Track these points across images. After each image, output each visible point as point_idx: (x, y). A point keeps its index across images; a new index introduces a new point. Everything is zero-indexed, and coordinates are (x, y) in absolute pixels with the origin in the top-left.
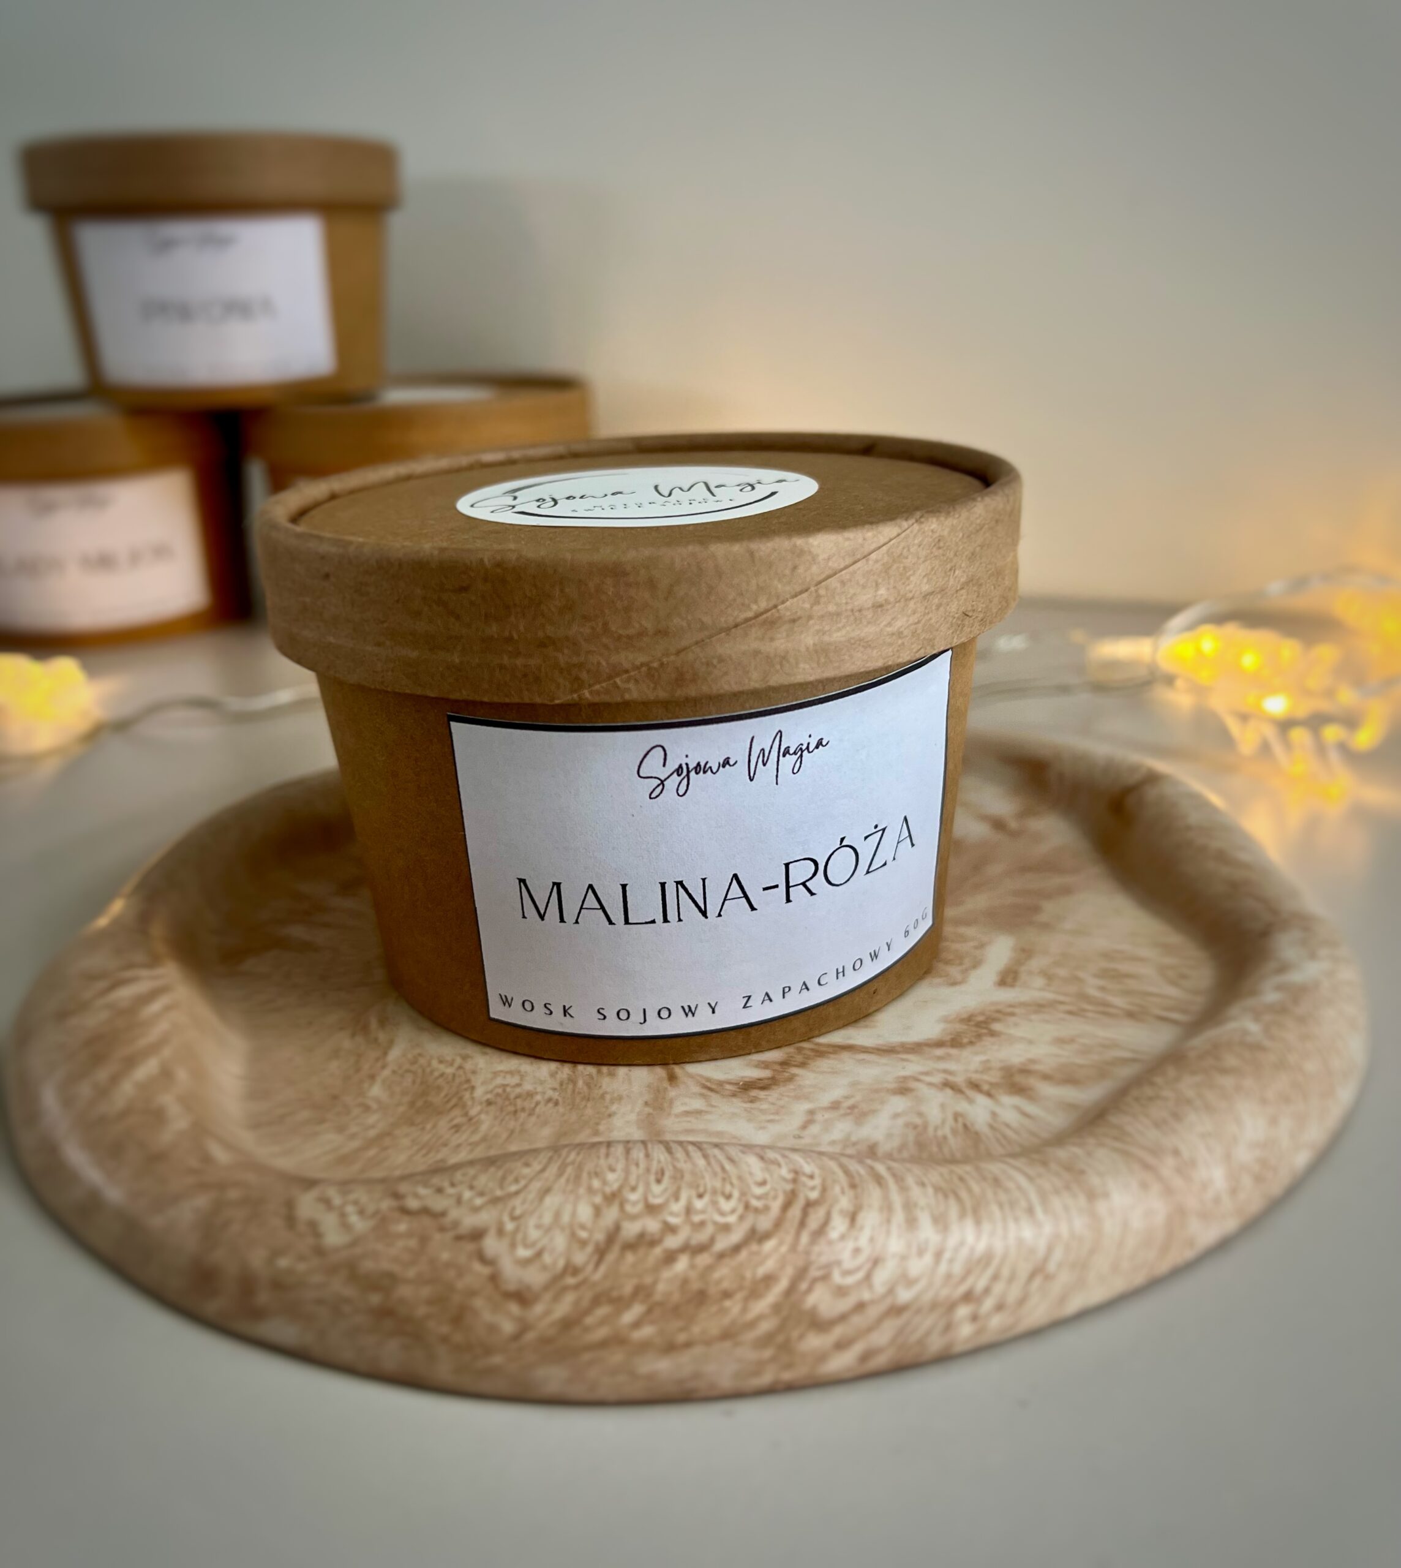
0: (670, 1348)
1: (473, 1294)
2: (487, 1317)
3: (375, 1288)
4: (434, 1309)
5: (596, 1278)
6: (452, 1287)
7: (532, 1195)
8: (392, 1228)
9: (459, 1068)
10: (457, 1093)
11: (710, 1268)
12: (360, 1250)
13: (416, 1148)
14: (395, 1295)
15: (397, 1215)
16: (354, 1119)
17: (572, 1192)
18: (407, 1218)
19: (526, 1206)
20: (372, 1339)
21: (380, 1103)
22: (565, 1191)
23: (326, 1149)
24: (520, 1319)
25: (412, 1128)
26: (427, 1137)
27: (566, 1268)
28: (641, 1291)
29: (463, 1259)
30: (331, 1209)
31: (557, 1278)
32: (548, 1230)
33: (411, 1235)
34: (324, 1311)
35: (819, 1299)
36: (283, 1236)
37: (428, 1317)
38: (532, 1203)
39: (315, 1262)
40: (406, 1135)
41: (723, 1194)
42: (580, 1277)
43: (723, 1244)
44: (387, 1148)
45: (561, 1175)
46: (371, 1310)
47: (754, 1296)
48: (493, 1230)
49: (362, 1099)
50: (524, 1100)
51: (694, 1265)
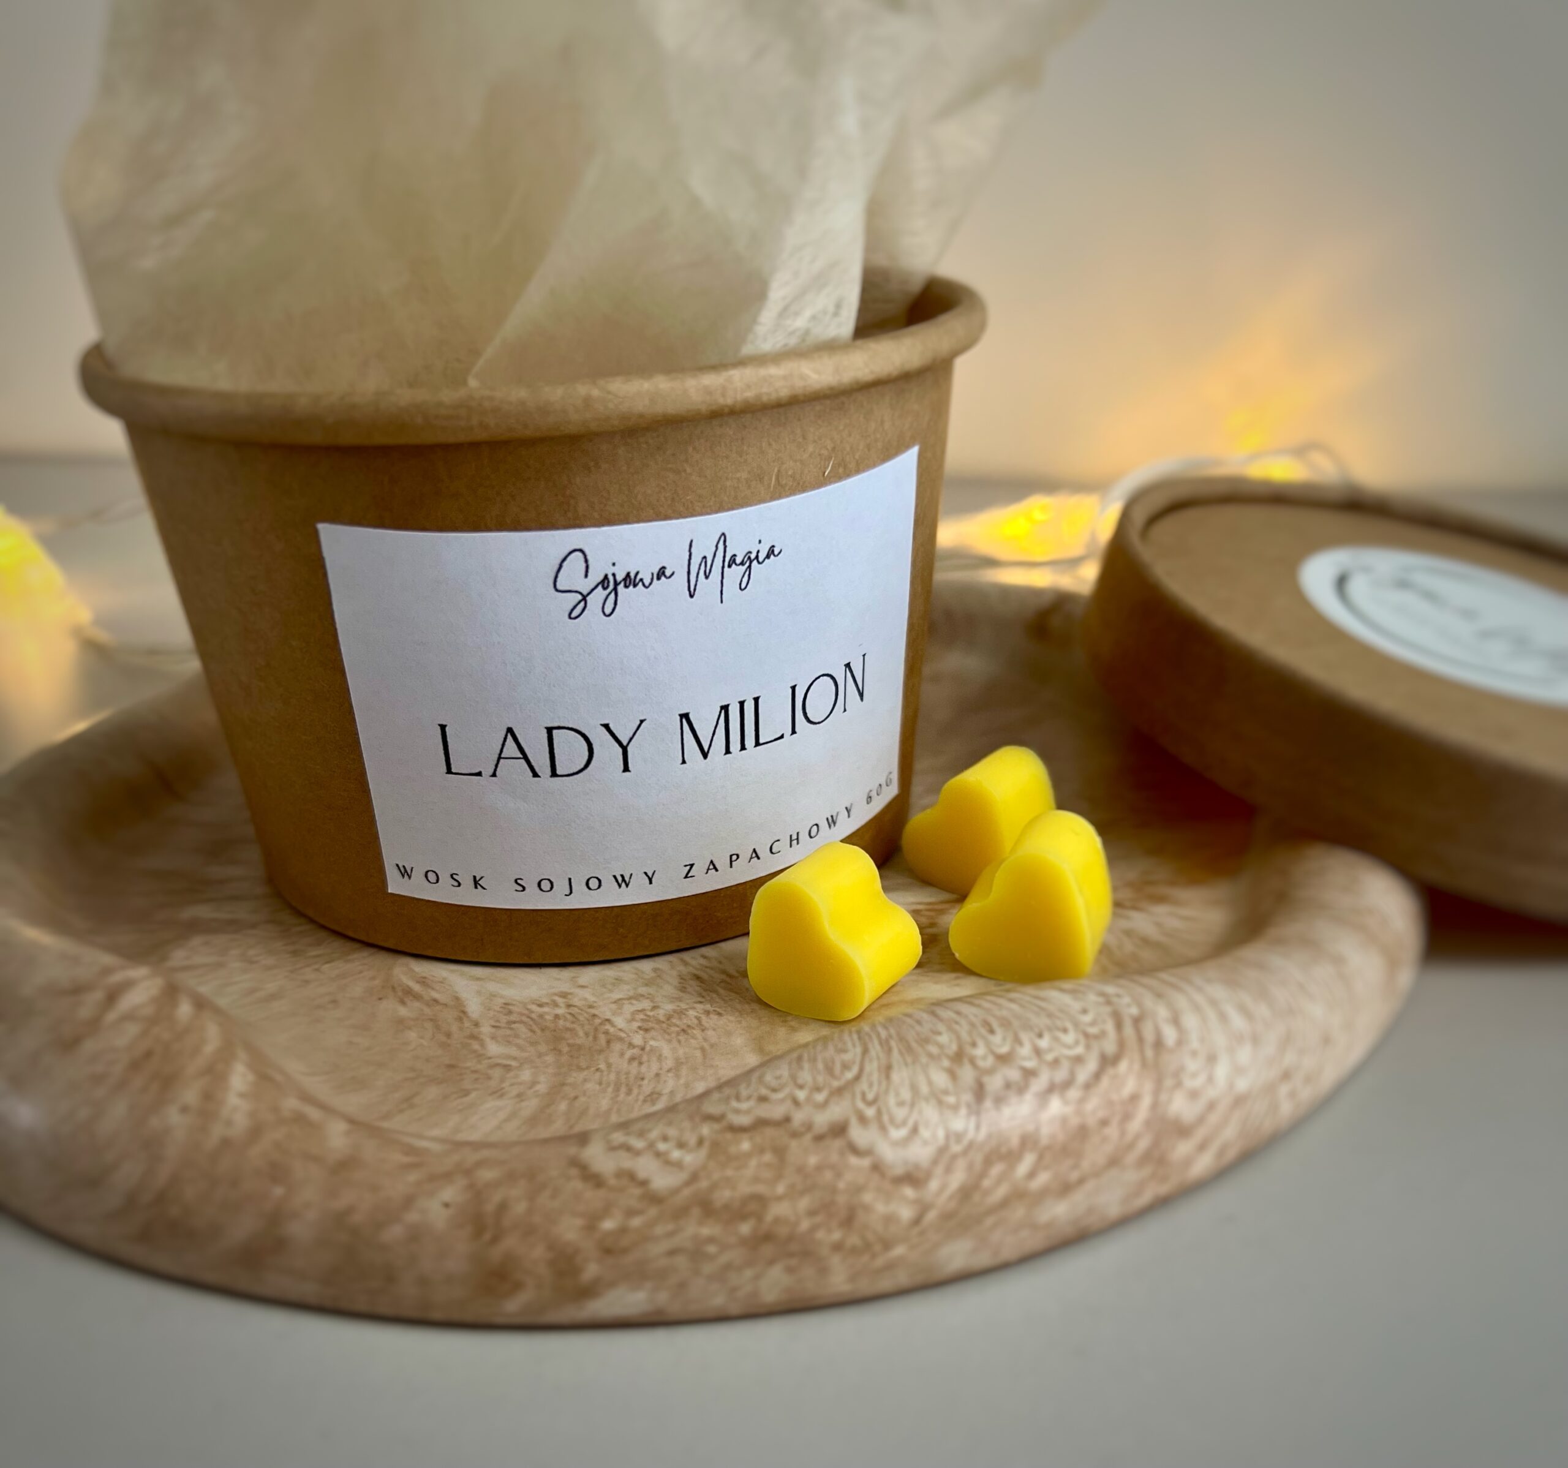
0: (1065, 1189)
1: (859, 1189)
2: (881, 1208)
3: (743, 1217)
4: (818, 1219)
5: (982, 1135)
6: (834, 1190)
7: (875, 1077)
8: (733, 1150)
9: (569, 1006)
10: (596, 1030)
11: (1082, 1101)
12: (704, 1184)
13: (610, 1090)
14: (769, 1217)
15: (729, 1136)
16: (502, 1080)
17: (914, 1062)
18: (745, 1136)
19: (875, 1088)
20: (748, 1273)
21: (515, 1059)
22: (906, 1064)
23: (502, 1115)
24: (917, 1201)
25: (585, 1073)
26: (612, 1077)
27: (947, 1137)
28: (1028, 1141)
29: (834, 1158)
30: (637, 1153)
31: (942, 1151)
32: (913, 1105)
33: (762, 1151)
34: (681, 1261)
35: (1179, 1106)
36: (593, 1197)
37: (814, 1229)
38: (880, 1083)
39: (653, 1212)
40: (585, 1080)
41: (1058, 1029)
42: (965, 1142)
43: (1084, 1074)
44: (576, 1098)
45: (889, 1051)
46: (743, 1242)
47: (1127, 1117)
48: (854, 1121)
49: (490, 1061)
50: (680, 1019)
51: (1066, 1103)
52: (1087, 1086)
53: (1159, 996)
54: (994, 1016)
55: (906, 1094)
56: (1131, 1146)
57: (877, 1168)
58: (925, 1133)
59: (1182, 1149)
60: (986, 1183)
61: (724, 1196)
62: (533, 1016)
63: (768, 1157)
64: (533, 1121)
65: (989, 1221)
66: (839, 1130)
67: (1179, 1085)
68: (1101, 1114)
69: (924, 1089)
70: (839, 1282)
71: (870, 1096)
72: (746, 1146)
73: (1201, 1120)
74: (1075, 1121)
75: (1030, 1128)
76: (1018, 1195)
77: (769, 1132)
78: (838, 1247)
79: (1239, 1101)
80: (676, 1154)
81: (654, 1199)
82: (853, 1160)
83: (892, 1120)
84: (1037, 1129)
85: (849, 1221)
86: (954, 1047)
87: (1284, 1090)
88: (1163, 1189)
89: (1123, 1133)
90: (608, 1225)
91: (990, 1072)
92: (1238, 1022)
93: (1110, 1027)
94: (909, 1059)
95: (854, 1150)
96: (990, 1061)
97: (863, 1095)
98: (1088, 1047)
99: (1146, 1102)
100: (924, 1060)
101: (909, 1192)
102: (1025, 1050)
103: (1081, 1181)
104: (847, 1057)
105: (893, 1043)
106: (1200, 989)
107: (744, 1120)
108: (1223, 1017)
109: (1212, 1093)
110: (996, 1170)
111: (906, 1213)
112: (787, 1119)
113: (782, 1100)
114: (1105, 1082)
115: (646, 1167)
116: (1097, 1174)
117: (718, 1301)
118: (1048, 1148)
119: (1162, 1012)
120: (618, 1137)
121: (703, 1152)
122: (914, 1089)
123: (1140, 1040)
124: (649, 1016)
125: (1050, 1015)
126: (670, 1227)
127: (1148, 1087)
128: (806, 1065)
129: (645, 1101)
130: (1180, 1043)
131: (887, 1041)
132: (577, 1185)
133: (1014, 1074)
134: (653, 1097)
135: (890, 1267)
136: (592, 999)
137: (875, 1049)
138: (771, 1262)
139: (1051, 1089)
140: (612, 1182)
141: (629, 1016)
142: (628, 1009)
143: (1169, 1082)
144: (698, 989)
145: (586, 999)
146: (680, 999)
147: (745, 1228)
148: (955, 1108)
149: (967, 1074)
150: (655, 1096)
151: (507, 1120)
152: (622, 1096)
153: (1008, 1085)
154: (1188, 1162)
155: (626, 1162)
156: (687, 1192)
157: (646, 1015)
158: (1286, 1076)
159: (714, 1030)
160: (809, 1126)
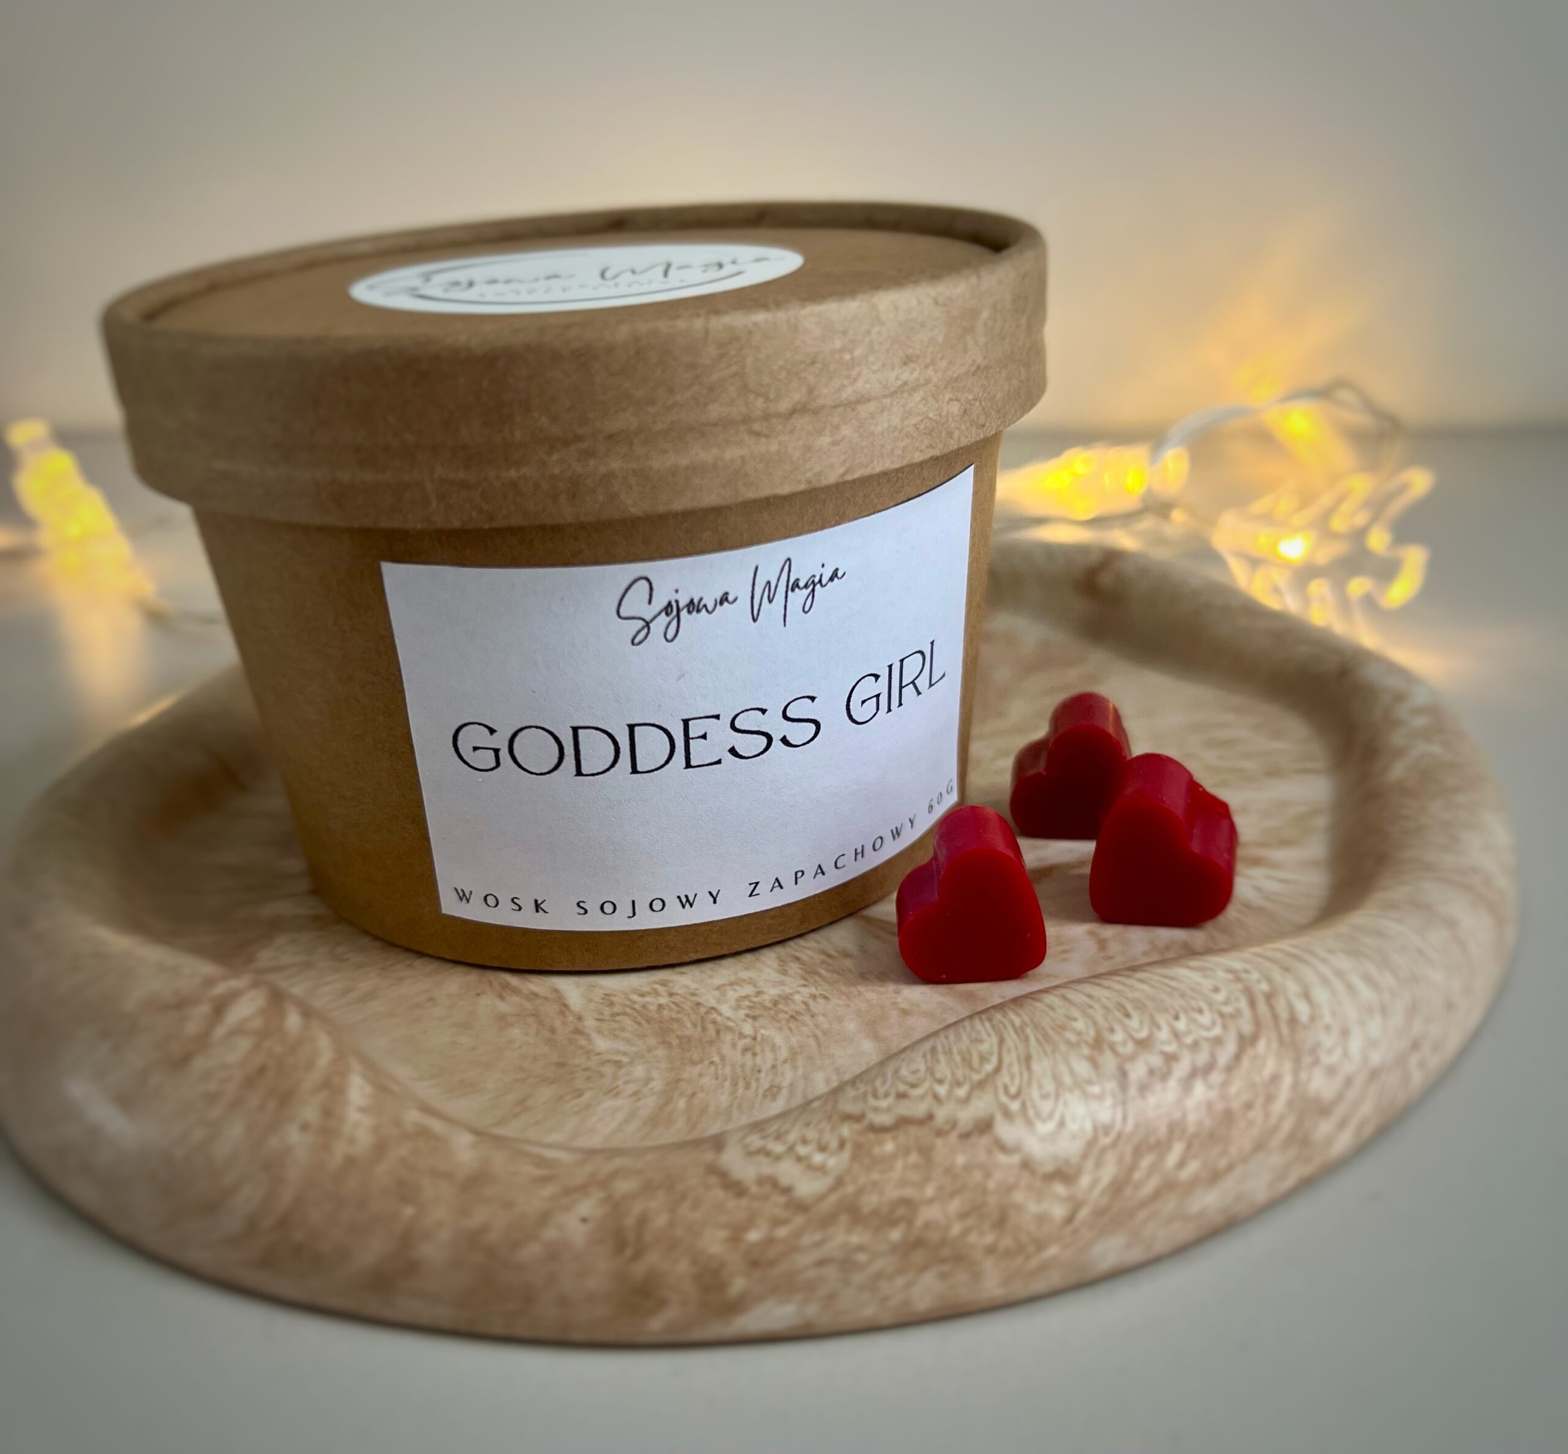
0: (1215, 1177)
1: (1010, 1189)
2: (1033, 1208)
3: (893, 1223)
4: (969, 1222)
5: (1129, 1126)
6: (985, 1191)
7: (1016, 1069)
8: (877, 1151)
9: (671, 995)
10: (703, 1018)
11: (1225, 1084)
12: (850, 1189)
13: (727, 1084)
14: (919, 1222)
15: (871, 1136)
16: (615, 1078)
17: (1053, 1051)
18: (888, 1136)
19: (1017, 1081)
20: (900, 1281)
21: (625, 1054)
22: (1046, 1053)
23: (620, 1116)
24: (1070, 1198)
25: (700, 1066)
26: (728, 1070)
27: (1095, 1129)
28: (1175, 1129)
29: (982, 1157)
30: (778, 1158)
31: (1091, 1143)
32: (1057, 1096)
33: (907, 1152)
34: (831, 1272)
35: (1319, 1084)
36: (737, 1207)
37: (966, 1232)
38: (1021, 1074)
39: (799, 1220)
40: (701, 1075)
41: (1194, 1009)
42: (1113, 1134)
43: (1224, 1057)
44: (694, 1094)
45: (1027, 1039)
46: (894, 1249)
47: (1270, 1099)
48: (999, 1118)
49: (599, 1057)
50: (787, 1004)
51: (1210, 1087)
52: (1229, 1069)
53: (1286, 969)
54: (1127, 998)
55: (1050, 1087)
56: (1275, 1129)
57: (1027, 1165)
58: (1072, 1127)
59: (1324, 1127)
60: (1137, 1176)
61: (870, 1201)
62: (637, 1006)
63: (914, 1158)
64: (654, 1121)
65: (1142, 1215)
66: (985, 1126)
67: (1316, 1062)
68: (1245, 1097)
69: (1067, 1080)
70: (992, 1286)
71: (1013, 1090)
72: (889, 1147)
73: (1340, 1097)
74: (1219, 1107)
75: (1177, 1115)
76: (1169, 1186)
77: (913, 1130)
78: (991, 1250)
79: (1374, 1074)
80: (818, 1158)
81: (800, 1207)
82: (1002, 1158)
83: (1038, 1115)
84: (1184, 1116)
85: (1001, 1223)
86: (1092, 1033)
87: (1414, 1060)
88: (1307, 1170)
89: (1267, 1115)
90: (753, 1236)
91: (1132, 1058)
92: (1366, 993)
93: (1243, 1005)
94: (1048, 1049)
95: (1003, 1147)
96: (1130, 1048)
97: (1006, 1089)
98: (1225, 1027)
99: (1287, 1081)
100: (1063, 1048)
101: (1060, 1189)
102: (1164, 1034)
103: (1230, 1168)
104: (984, 1047)
105: (1029, 1031)
106: (1324, 961)
107: (884, 1119)
108: (1350, 988)
109: (1348, 1068)
110: (1146, 1162)
111: (1059, 1212)
112: (930, 1117)
113: (922, 1097)
114: (1246, 1062)
115: (787, 1172)
116: (1245, 1160)
117: (869, 1311)
118: (1196, 1135)
119: (1292, 987)
120: (755, 1141)
121: (846, 1154)
122: (1056, 1079)
123: (1275, 1018)
124: (753, 1002)
125: (1183, 995)
126: (817, 1237)
127: (1288, 1066)
128: (942, 1058)
129: (765, 1096)
130: (1313, 1018)
131: (1023, 1030)
132: (719, 1194)
133: (1156, 1061)
134: (773, 1092)
135: (1044, 1267)
136: (694, 986)
137: (1011, 1038)
138: (923, 1269)
139: (1194, 1074)
140: (754, 1189)
141: (733, 1003)
142: (732, 995)
143: (1307, 1060)
144: (800, 971)
145: (687, 987)
146: (782, 983)
147: (896, 1235)
148: (1100, 1097)
149: (1109, 1061)
150: (775, 1090)
151: (626, 1121)
152: (741, 1091)
153: (1151, 1072)
154: (1329, 1140)
155: (766, 1168)
156: (833, 1198)
157: (751, 1001)
158: (1415, 1045)
159: (824, 1015)
160: (953, 1124)
